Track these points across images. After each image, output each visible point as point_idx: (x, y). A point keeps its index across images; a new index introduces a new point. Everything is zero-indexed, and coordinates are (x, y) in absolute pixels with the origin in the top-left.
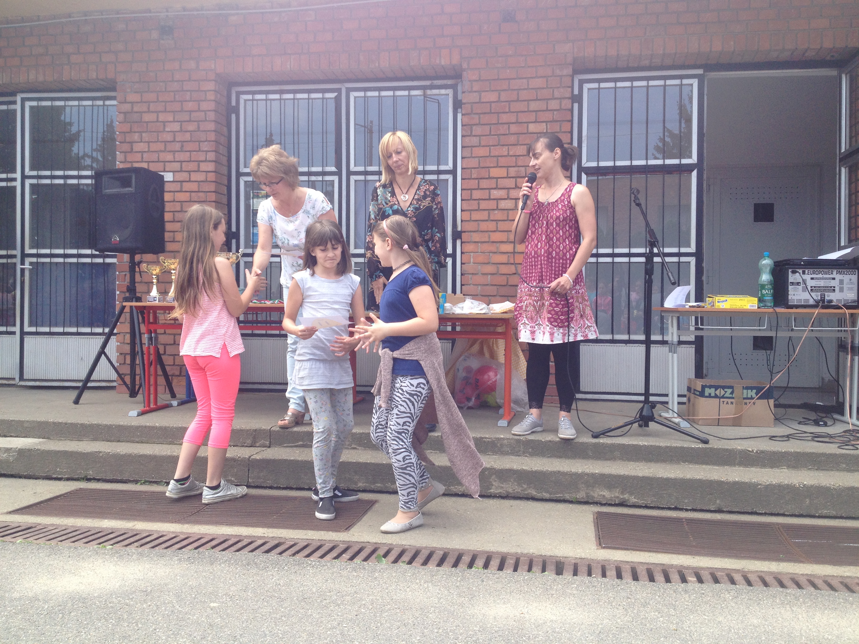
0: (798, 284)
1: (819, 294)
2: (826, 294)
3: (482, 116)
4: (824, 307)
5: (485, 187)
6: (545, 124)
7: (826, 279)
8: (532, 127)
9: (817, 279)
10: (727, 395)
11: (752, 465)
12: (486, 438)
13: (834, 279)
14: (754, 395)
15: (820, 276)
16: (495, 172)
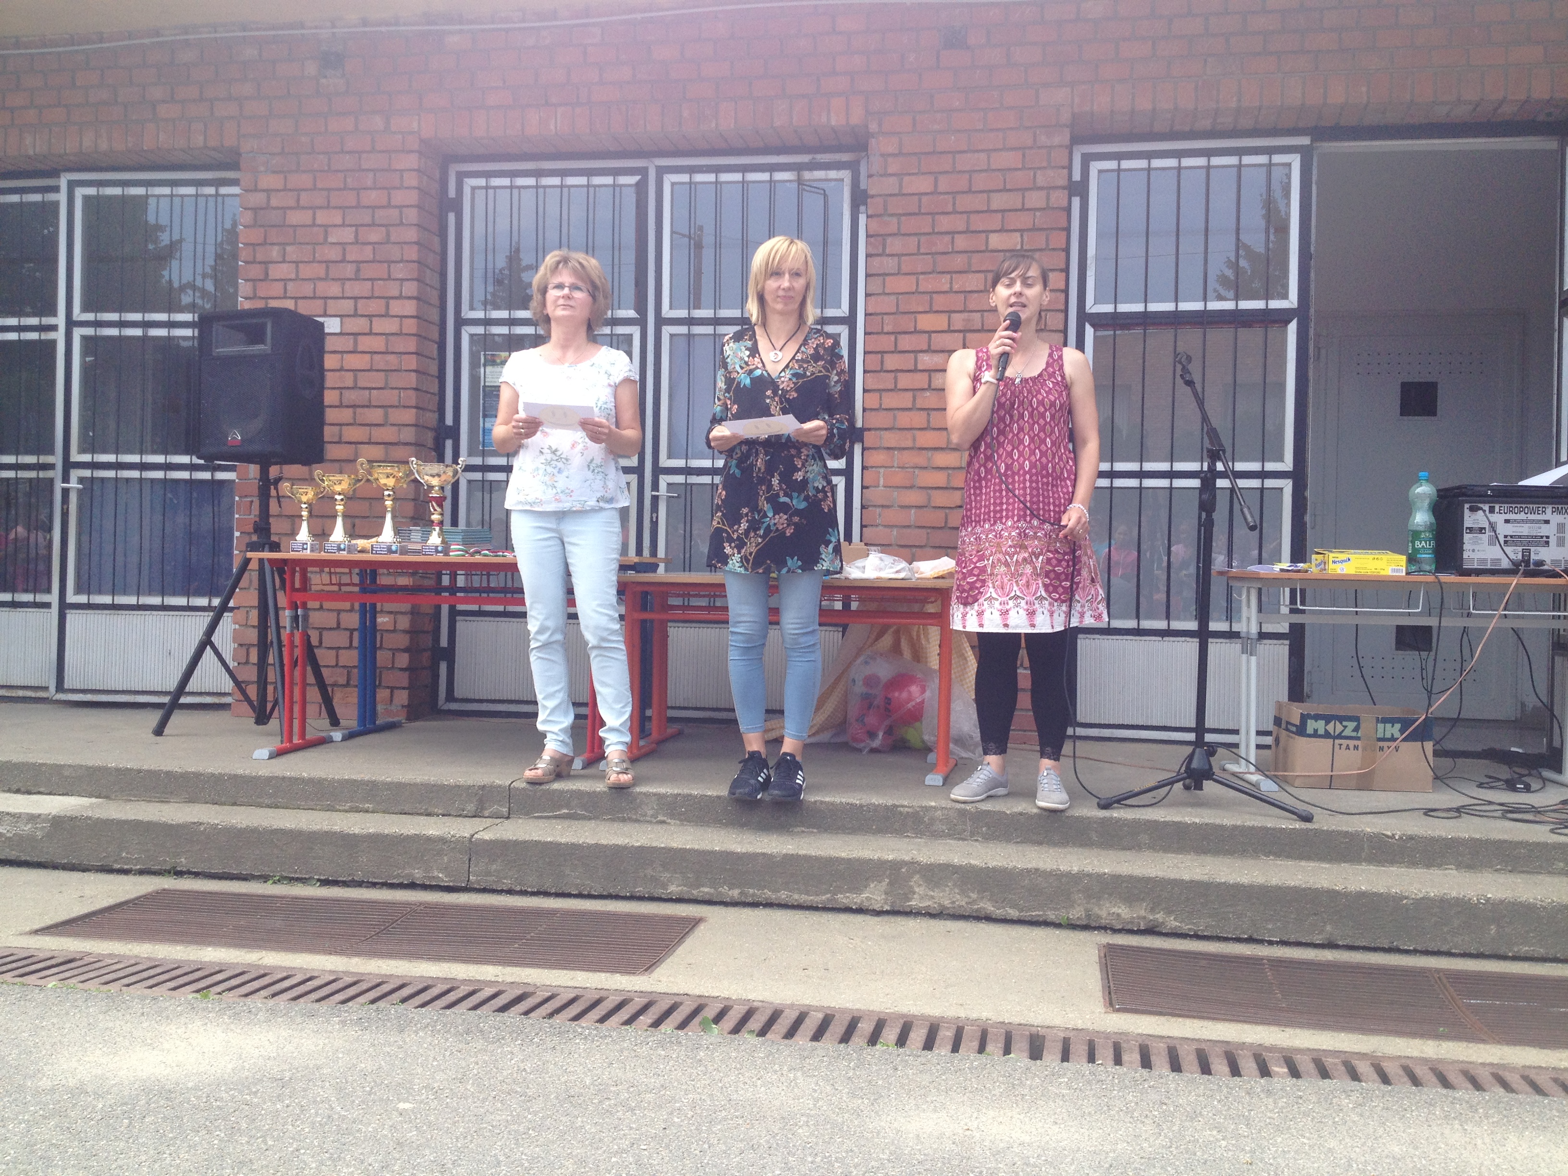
0: (1481, 530)
1: (1520, 549)
2: (1532, 549)
3: (903, 218)
4: (1528, 574)
5: (907, 348)
6: (1018, 234)
7: (1533, 521)
8: (996, 241)
9: (1515, 521)
10: (1348, 732)
11: (1392, 862)
12: (903, 806)
13: (1547, 522)
14: (1397, 734)
15: (1522, 516)
16: (926, 322)
